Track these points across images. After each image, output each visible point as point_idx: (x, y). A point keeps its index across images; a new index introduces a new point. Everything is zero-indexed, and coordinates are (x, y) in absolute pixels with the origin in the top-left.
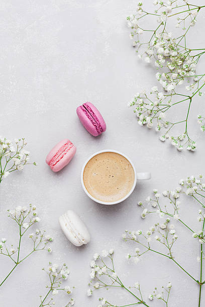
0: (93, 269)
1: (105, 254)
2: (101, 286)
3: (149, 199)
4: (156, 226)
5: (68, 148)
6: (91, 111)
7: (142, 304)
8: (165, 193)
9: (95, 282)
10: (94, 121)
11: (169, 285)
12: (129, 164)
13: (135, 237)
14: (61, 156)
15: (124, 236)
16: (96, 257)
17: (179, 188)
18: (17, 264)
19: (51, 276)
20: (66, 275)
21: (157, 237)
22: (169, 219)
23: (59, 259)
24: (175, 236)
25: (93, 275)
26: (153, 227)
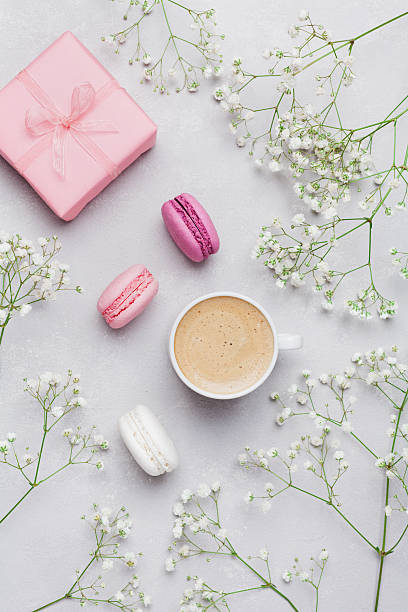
0: (179, 520)
1: (204, 491)
2: (192, 553)
3: (294, 388)
4: (303, 439)
5: (144, 285)
6: (194, 212)
7: (269, 589)
8: (325, 378)
9: (181, 545)
10: (198, 233)
11: (324, 554)
12: (264, 320)
13: (265, 461)
14: (130, 299)
15: (243, 458)
16: (185, 497)
17: (351, 370)
18: (33, 485)
19: (98, 532)
20: (127, 530)
21: (308, 464)
22: (328, 428)
23: (113, 497)
24: (344, 463)
25: (178, 532)
26: (298, 442)
